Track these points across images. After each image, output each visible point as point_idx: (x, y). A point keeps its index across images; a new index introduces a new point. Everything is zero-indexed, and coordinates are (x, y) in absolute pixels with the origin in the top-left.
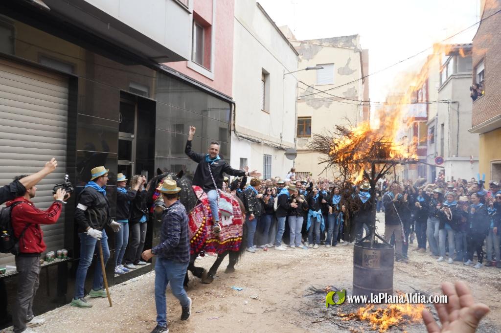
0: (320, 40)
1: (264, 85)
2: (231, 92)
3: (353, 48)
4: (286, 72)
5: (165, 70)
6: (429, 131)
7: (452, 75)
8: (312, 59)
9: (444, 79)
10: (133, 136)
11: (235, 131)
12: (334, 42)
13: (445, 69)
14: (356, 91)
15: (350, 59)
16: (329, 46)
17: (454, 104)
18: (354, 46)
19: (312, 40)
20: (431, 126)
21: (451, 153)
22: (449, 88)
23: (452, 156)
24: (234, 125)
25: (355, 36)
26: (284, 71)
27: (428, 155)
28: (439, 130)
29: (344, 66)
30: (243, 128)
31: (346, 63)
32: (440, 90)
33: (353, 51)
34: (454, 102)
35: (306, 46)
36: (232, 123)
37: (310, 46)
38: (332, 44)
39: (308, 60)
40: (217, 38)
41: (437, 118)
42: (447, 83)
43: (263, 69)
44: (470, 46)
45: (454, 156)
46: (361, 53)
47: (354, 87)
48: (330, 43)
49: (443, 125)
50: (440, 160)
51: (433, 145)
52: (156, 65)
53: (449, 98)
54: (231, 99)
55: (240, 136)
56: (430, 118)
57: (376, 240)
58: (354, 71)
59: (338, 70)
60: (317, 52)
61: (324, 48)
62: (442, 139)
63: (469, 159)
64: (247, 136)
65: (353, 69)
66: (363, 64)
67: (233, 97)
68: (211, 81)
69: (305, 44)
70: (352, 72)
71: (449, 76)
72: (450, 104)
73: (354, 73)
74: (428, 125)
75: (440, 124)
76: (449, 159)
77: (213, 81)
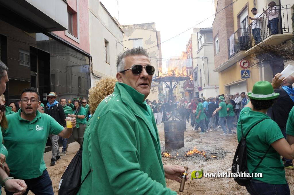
0: (134, 25)
1: (106, 48)
2: (89, 50)
3: (152, 29)
4: (118, 42)
5: (54, 36)
6: (194, 74)
7: (204, 44)
8: (130, 35)
9: (200, 46)
10: (36, 74)
11: (92, 73)
12: (142, 26)
13: (200, 41)
14: (155, 53)
15: (151, 36)
16: (139, 29)
17: (205, 59)
18: (152, 28)
19: (130, 25)
20: (195, 71)
21: (205, 85)
22: (202, 51)
23: (206, 86)
24: (92, 70)
25: (153, 23)
26: (116, 41)
27: (194, 87)
28: (199, 73)
29: (148, 40)
30: (97, 71)
31: (149, 38)
32: (198, 52)
33: (152, 31)
34: (206, 58)
35: (126, 28)
36: (91, 68)
37: (129, 29)
38: (141, 27)
39: (128, 36)
40: (80, 20)
41: (198, 67)
42: (201, 49)
43: (105, 39)
44: (211, 29)
45: (207, 86)
46: (157, 32)
47: (154, 51)
48: (139, 26)
49: (201, 70)
50: (200, 89)
51: (197, 82)
52: (49, 33)
53: (203, 56)
54: (90, 55)
55: (95, 76)
56: (194, 67)
57: (174, 118)
58: (153, 42)
59: (145, 42)
60: (133, 32)
61: (137, 30)
62: (201, 78)
63: (214, 87)
64: (99, 76)
65: (153, 41)
66: (158, 39)
67: (90, 54)
68: (78, 44)
69: (126, 27)
70: (153, 43)
71: (202, 45)
72: (204, 58)
73: (154, 43)
74: (193, 71)
75: (199, 69)
76: (204, 88)
77: (79, 44)
